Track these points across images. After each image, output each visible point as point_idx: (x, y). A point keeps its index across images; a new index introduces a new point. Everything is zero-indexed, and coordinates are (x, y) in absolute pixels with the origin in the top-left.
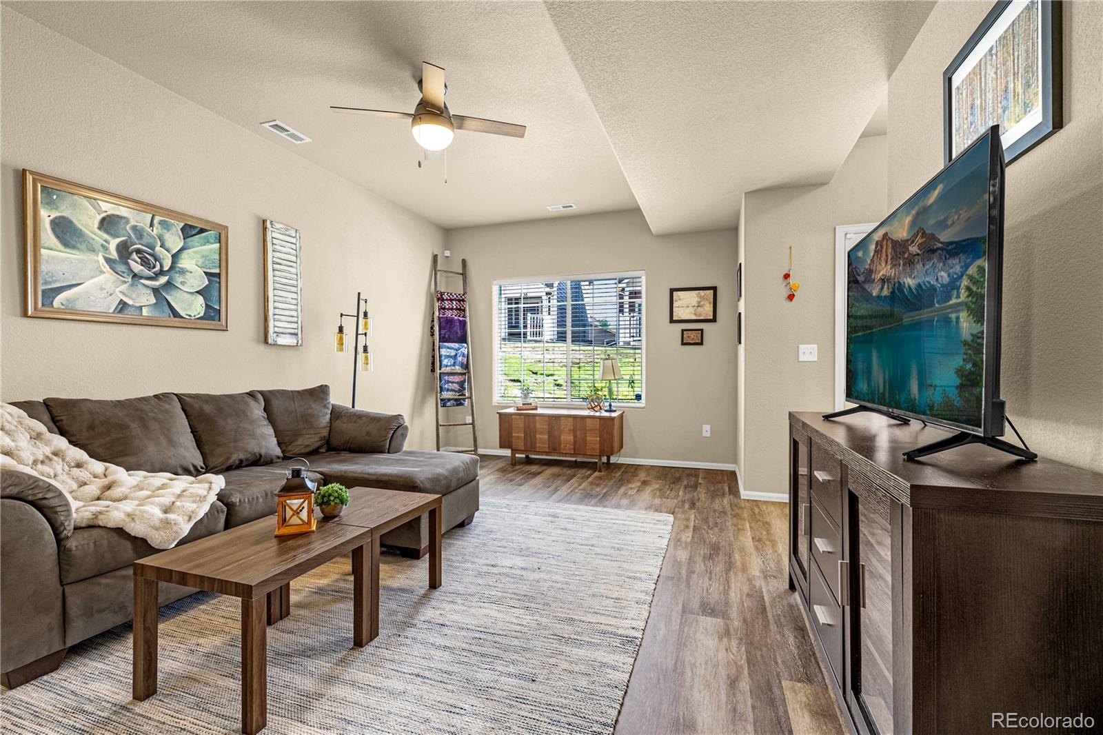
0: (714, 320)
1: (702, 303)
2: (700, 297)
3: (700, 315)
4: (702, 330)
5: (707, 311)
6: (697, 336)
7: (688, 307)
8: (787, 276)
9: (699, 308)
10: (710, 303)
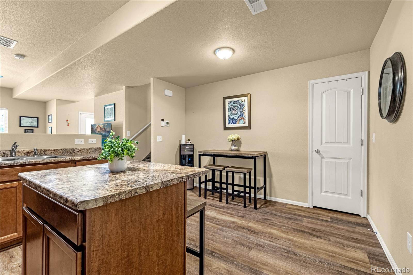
0: (38, 127)
1: (33, 122)
2: (32, 120)
3: (32, 125)
4: (33, 130)
5: (35, 124)
6: (31, 131)
7: (27, 122)
8: (67, 120)
9: (32, 123)
10: (36, 122)
